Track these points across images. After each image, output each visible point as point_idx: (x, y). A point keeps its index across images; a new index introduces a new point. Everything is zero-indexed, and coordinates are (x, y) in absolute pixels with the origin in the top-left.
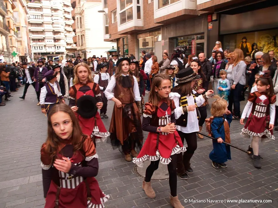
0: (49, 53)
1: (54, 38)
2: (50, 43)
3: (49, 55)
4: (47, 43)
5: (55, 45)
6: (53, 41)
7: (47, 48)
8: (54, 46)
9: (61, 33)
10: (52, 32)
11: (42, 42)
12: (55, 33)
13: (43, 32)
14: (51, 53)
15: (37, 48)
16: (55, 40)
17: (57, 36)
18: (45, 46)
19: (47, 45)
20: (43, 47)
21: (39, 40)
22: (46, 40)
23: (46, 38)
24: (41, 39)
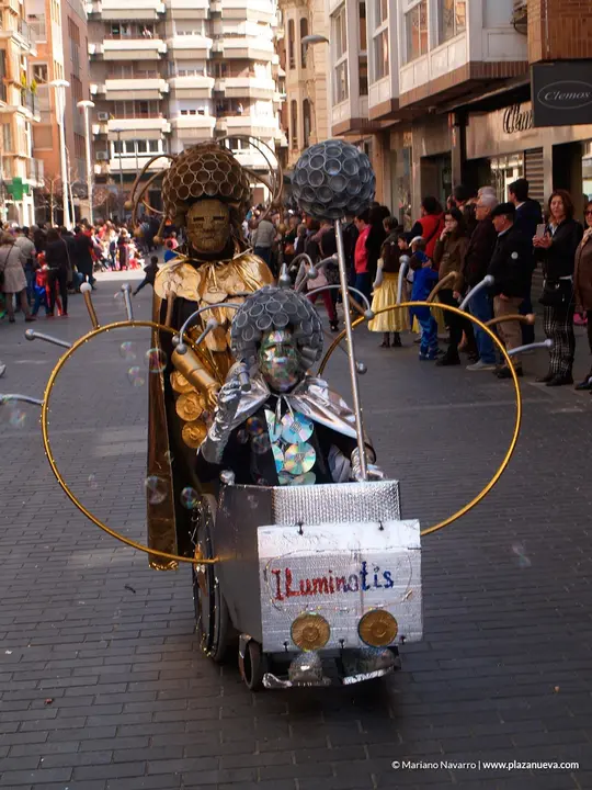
1: (215, 93)
2: (196, 120)
4: (183, 121)
5: (219, 132)
6: (207, 109)
7: (179, 146)
8: (212, 134)
9: (256, 66)
10: (208, 61)
11: (155, 116)
12: (221, 65)
13: (162, 65)
15: (130, 149)
16: (224, 105)
17: (230, 84)
18: (169, 136)
19: (180, 134)
20: (160, 143)
21: (143, 108)
22: (175, 107)
23: (178, 94)
24: (153, 102)
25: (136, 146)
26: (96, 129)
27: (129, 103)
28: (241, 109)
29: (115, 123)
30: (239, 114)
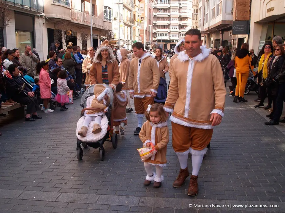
0: (173, 41)
1: (179, 24)
2: (175, 30)
3: (172, 43)
4: (172, 30)
5: (180, 33)
6: (178, 27)
7: (171, 35)
8: (178, 33)
9: (188, 19)
10: (178, 18)
11: (167, 29)
12: (181, 18)
13: (169, 18)
14: (175, 41)
15: (161, 35)
16: (181, 27)
17: (183, 23)
18: (169, 33)
19: (171, 32)
20: (167, 34)
21: (164, 27)
22: (171, 27)
23: (172, 24)
24: (166, 26)
25: (162, 34)
26: (154, 31)
27: (161, 25)
28: (184, 28)
29: (158, 30)
30: (184, 29)
